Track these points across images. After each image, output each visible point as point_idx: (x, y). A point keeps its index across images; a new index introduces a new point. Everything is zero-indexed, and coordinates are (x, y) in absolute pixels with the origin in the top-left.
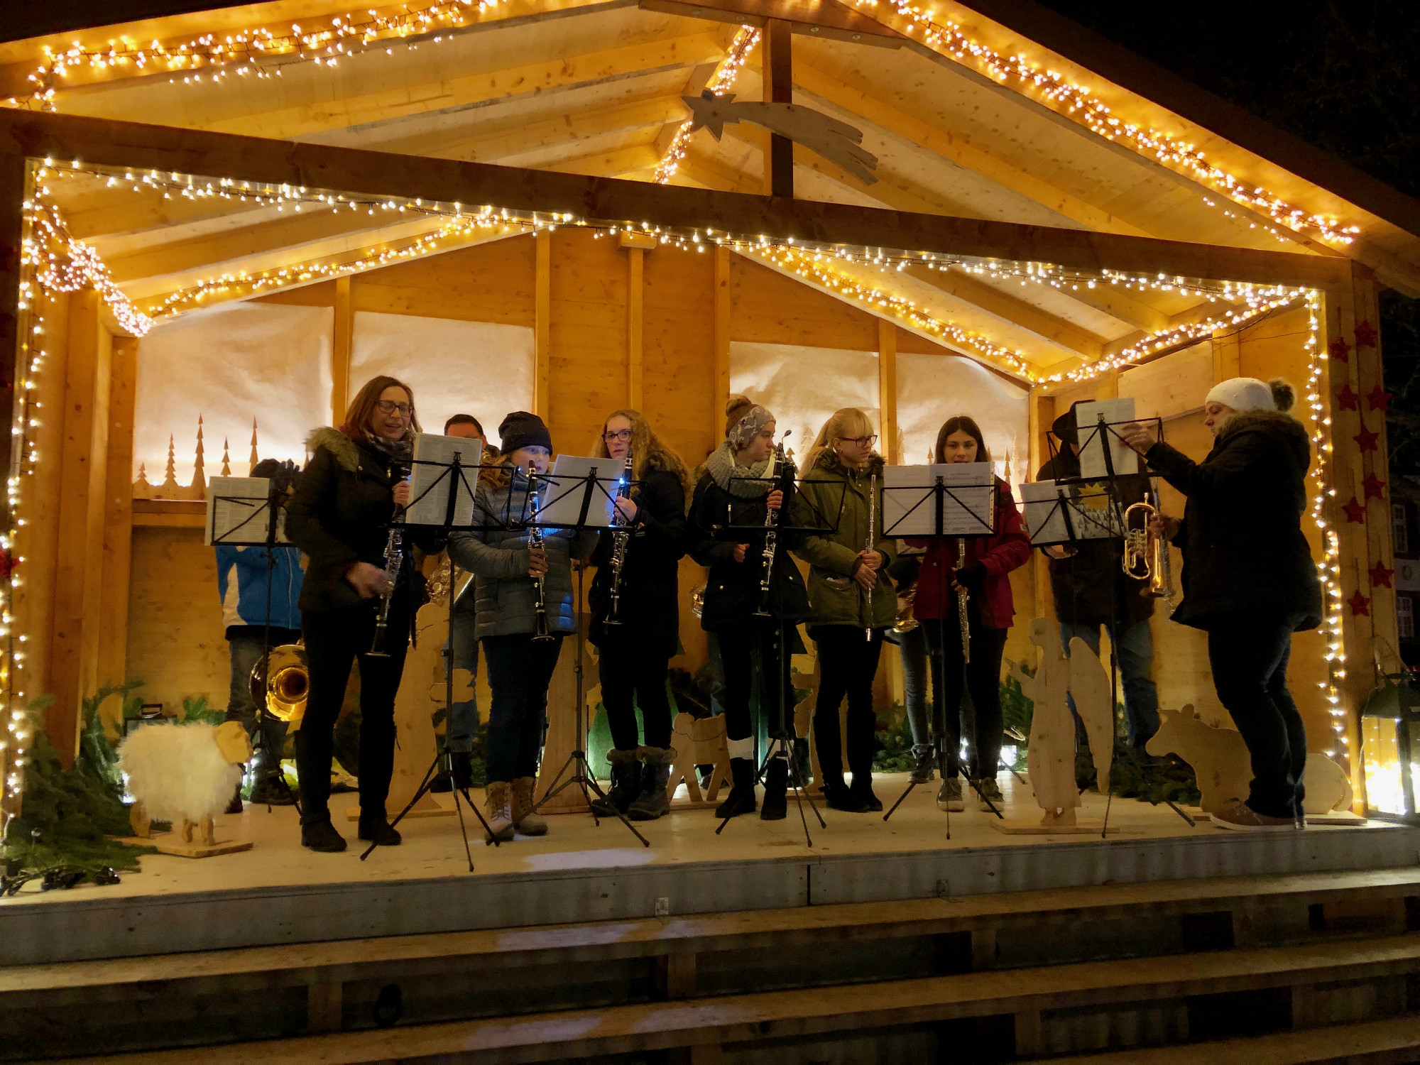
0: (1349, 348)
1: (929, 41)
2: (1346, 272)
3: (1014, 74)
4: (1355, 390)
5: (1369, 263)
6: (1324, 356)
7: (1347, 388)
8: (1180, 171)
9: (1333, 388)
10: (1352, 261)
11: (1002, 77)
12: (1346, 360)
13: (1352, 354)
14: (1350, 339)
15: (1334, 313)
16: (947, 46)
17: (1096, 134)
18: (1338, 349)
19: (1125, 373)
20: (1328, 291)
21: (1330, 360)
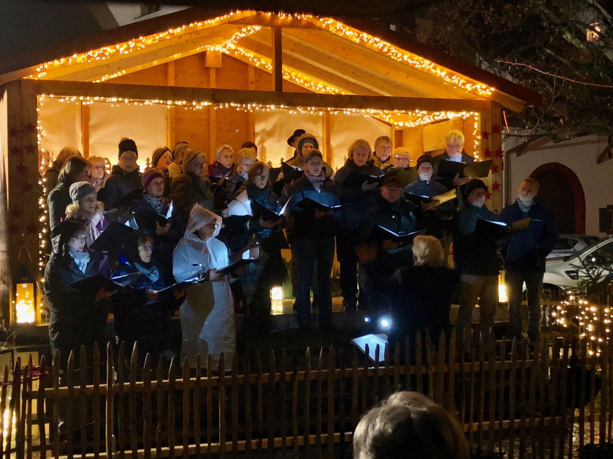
0: (488, 134)
1: (331, 29)
2: (489, 106)
3: (362, 40)
4: (491, 150)
5: (498, 101)
6: (479, 137)
7: (488, 150)
8: (425, 71)
9: (482, 150)
10: (492, 101)
11: (358, 41)
12: (487, 139)
13: (490, 137)
14: (489, 130)
15: (484, 122)
16: (337, 30)
17: (393, 59)
18: (485, 135)
19: (425, 127)
20: (481, 113)
21: (481, 140)
